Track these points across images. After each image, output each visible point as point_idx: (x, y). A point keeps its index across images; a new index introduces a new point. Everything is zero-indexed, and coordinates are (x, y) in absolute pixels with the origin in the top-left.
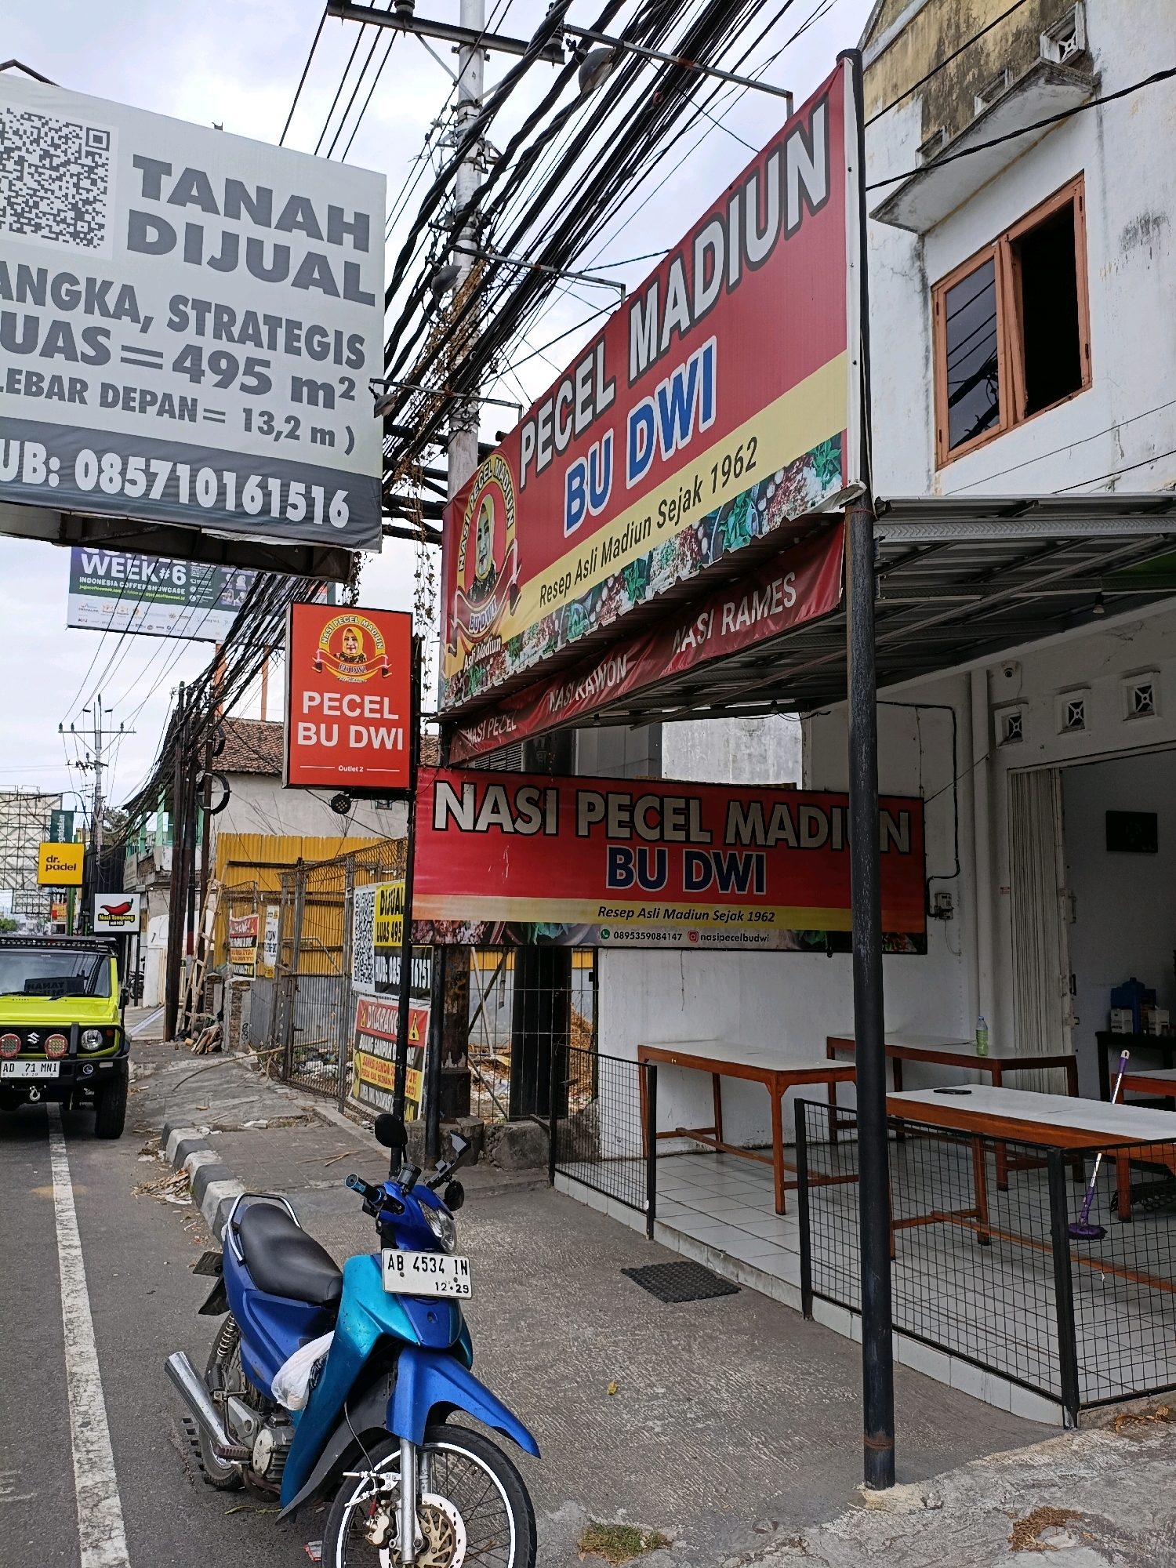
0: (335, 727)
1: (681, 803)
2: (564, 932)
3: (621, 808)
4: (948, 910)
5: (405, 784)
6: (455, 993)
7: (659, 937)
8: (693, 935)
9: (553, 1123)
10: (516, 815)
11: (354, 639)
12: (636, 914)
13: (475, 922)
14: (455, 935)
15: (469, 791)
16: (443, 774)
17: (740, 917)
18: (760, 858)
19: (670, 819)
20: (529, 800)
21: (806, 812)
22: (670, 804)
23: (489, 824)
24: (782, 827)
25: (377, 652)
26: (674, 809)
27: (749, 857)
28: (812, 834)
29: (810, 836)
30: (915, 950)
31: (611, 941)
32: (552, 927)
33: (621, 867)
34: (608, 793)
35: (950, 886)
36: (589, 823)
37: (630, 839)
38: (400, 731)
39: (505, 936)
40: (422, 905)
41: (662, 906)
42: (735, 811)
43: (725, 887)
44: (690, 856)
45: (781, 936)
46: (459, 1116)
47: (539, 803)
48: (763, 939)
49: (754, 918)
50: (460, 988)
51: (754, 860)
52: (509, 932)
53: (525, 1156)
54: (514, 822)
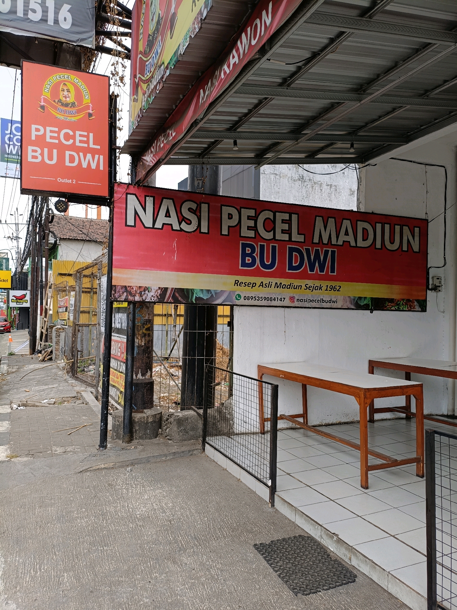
0: (55, 151)
1: (286, 217)
2: (212, 295)
3: (249, 218)
4: (439, 286)
5: (105, 193)
6: (143, 333)
7: (271, 299)
8: (292, 299)
9: (205, 412)
10: (182, 219)
11: (68, 91)
12: (258, 285)
13: (155, 287)
14: (141, 296)
15: (149, 202)
16: (132, 189)
17: (321, 288)
18: (333, 252)
19: (280, 227)
20: (190, 210)
21: (361, 225)
22: (280, 216)
23: (164, 224)
24: (347, 234)
25: (85, 101)
26: (283, 220)
27: (327, 252)
28: (365, 239)
29: (363, 240)
30: (420, 309)
31: (242, 301)
32: (204, 292)
33: (249, 255)
34: (241, 208)
35: (440, 272)
36: (229, 227)
37: (255, 238)
38: (101, 157)
39: (174, 297)
40: (119, 275)
41: (274, 281)
42: (319, 222)
43: (312, 270)
44: (291, 250)
45: (344, 299)
46: (145, 408)
47: (196, 212)
48: (334, 302)
49: (329, 289)
50: (146, 330)
51: (330, 253)
52: (177, 295)
53: (187, 432)
54: (180, 224)
